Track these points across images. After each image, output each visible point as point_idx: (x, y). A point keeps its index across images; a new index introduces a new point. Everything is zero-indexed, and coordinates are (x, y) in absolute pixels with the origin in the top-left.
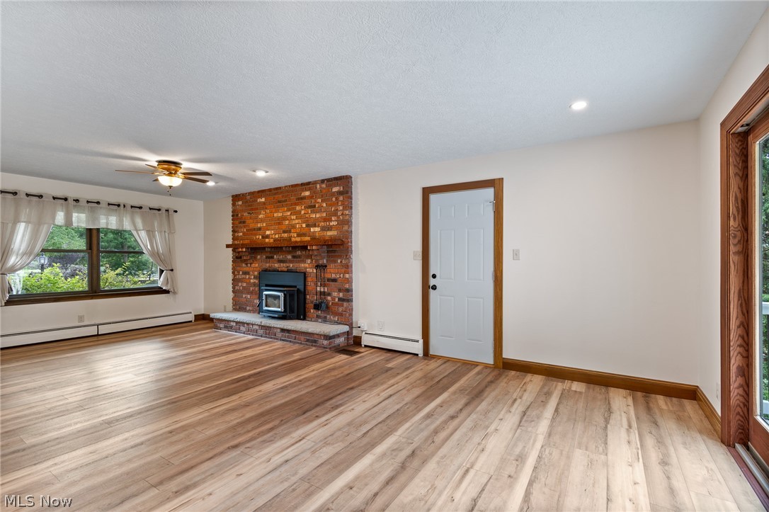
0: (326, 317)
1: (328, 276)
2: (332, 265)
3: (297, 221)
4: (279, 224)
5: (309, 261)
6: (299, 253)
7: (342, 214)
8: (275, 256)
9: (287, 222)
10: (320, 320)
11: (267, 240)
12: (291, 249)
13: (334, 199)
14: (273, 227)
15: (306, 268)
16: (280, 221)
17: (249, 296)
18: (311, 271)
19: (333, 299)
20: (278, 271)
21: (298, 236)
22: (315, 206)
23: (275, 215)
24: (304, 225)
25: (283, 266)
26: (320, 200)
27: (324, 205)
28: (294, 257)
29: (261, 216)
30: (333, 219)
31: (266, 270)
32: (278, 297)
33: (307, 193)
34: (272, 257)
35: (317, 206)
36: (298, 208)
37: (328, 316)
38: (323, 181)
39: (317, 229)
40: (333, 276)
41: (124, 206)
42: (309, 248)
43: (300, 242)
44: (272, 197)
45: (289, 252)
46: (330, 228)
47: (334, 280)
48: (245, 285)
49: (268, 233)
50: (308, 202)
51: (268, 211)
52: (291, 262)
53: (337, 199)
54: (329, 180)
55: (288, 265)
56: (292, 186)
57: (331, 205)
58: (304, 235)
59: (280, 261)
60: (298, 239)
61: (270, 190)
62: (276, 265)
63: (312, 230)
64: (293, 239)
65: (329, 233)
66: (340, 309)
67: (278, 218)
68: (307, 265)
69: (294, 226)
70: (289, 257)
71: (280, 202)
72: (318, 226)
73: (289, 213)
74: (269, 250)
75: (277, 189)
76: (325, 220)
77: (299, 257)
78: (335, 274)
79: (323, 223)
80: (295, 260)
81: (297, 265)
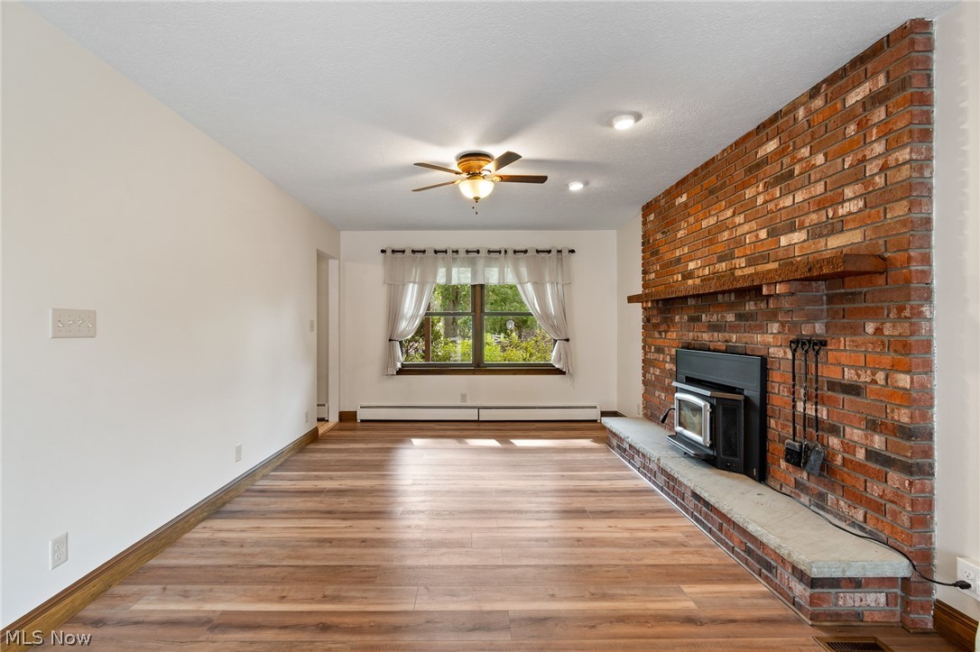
0: (822, 497)
1: (829, 372)
2: (845, 342)
3: (746, 228)
4: (712, 242)
6: (751, 306)
7: (884, 168)
8: (704, 316)
9: (726, 235)
10: (805, 499)
11: (690, 282)
12: (733, 298)
13: (851, 129)
14: (699, 254)
15: (768, 346)
16: (712, 236)
17: (663, 396)
18: (781, 354)
19: (849, 447)
20: (709, 349)
21: (749, 265)
22: (791, 174)
24: (763, 234)
25: (717, 339)
26: (805, 152)
27: (820, 159)
28: (739, 317)
29: (681, 234)
30: (849, 192)
31: (688, 346)
32: (697, 410)
33: (772, 146)
34: (698, 319)
35: (796, 172)
36: (749, 193)
37: (832, 497)
38: (814, 92)
39: (798, 237)
40: (849, 375)
41: (506, 251)
42: (765, 291)
43: (754, 278)
44: (700, 187)
45: (730, 306)
46: (837, 226)
47: (853, 389)
48: (658, 372)
49: (692, 266)
50: (773, 169)
51: (691, 219)
52: (733, 329)
54: (830, 81)
55: (727, 335)
56: (737, 144)
58: (766, 258)
59: (714, 328)
60: (751, 270)
61: (695, 173)
62: (706, 336)
63: (784, 241)
64: (738, 273)
65: (835, 242)
66: (875, 490)
68: (770, 339)
69: (738, 242)
70: (730, 317)
71: (711, 192)
72: (802, 228)
73: (729, 213)
74: (693, 301)
75: (707, 164)
76: (821, 204)
77: (751, 316)
78: (851, 367)
79: (814, 217)
80: (742, 323)
81: (746, 337)
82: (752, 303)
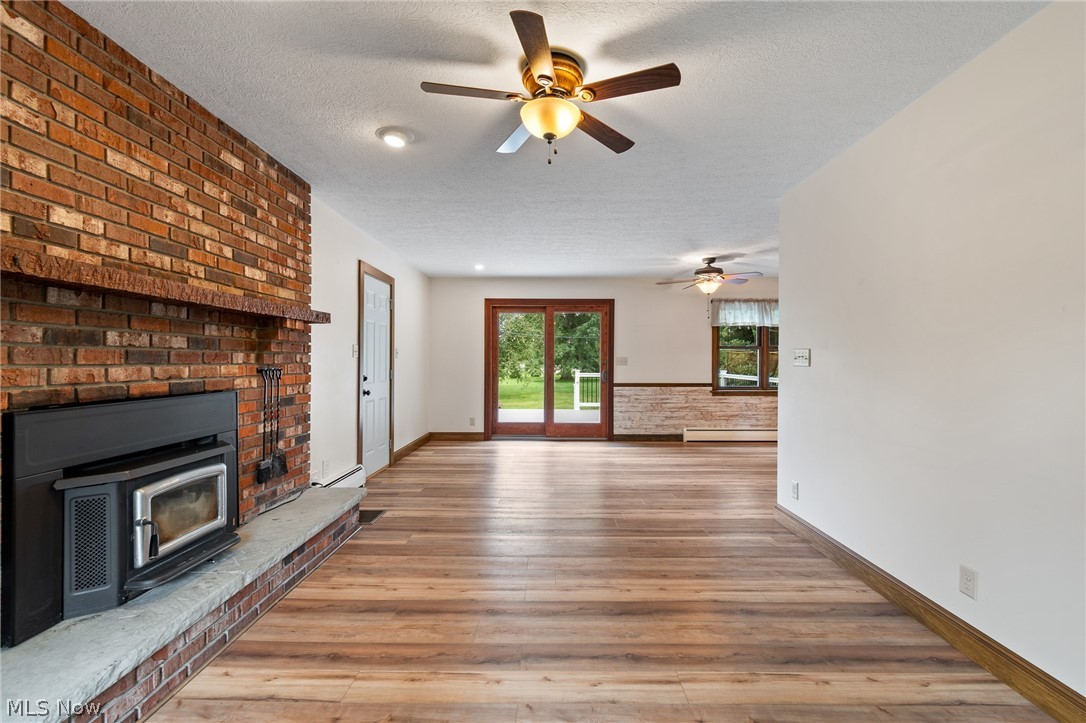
0: (275, 493)
1: (281, 392)
3: (206, 230)
4: (134, 206)
5: (240, 357)
6: (211, 331)
7: (303, 260)
8: (112, 337)
9: (170, 217)
10: (263, 508)
12: (184, 314)
13: (290, 219)
14: (98, 206)
15: (235, 377)
16: (139, 198)
18: (246, 384)
19: (288, 443)
20: (129, 399)
21: (211, 276)
22: (254, 214)
23: (113, 158)
24: (228, 252)
25: (146, 377)
26: (264, 203)
27: (274, 221)
28: (194, 343)
30: (290, 262)
32: (212, 480)
33: (237, 164)
35: (259, 215)
36: (209, 189)
37: (279, 487)
38: (271, 162)
39: (258, 275)
40: (289, 391)
42: (288, 325)
43: (215, 296)
45: (176, 326)
46: (282, 282)
47: (290, 401)
49: (63, 217)
51: (66, 115)
52: (184, 358)
53: (295, 223)
54: (282, 169)
55: (172, 370)
57: (287, 231)
58: (229, 280)
59: (129, 356)
62: (119, 373)
63: (249, 272)
64: (194, 283)
65: (283, 293)
66: (299, 461)
67: (131, 184)
68: (235, 370)
69: (196, 242)
70: (179, 342)
72: (261, 269)
73: (179, 188)
74: (72, 300)
76: (276, 259)
77: (209, 343)
78: (291, 385)
79: (270, 264)
80: (200, 352)
81: (203, 370)
82: (214, 327)
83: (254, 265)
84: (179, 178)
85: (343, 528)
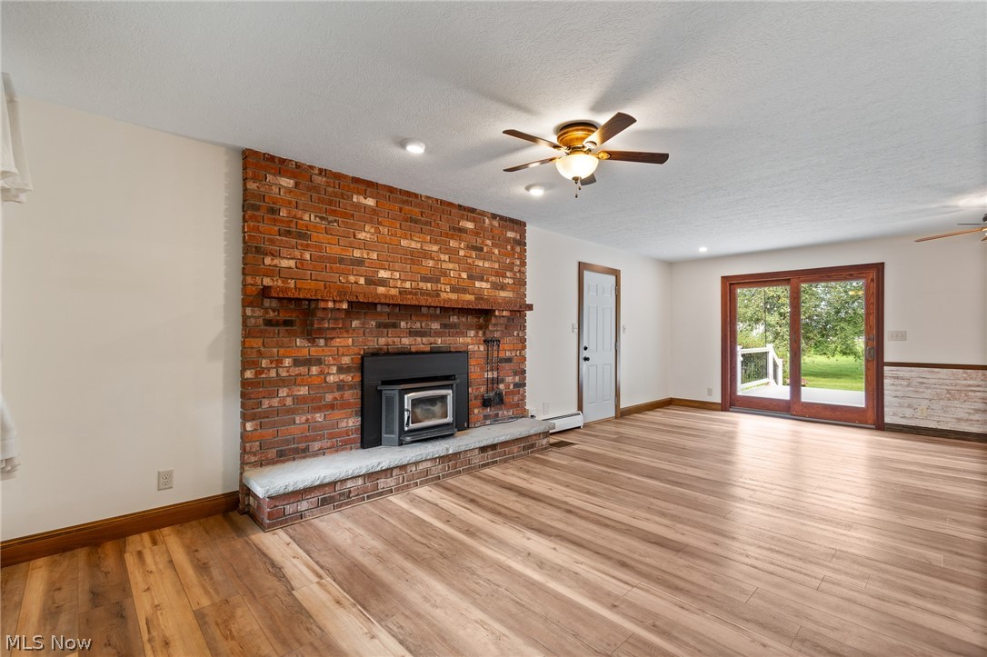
0: (497, 415)
1: (502, 355)
2: (507, 340)
3: (451, 266)
4: (413, 262)
5: (472, 333)
6: (454, 319)
7: (519, 271)
8: (403, 324)
9: (431, 263)
10: (488, 422)
11: (381, 290)
12: (438, 311)
13: (509, 247)
14: (397, 266)
15: (468, 344)
16: (415, 257)
17: (319, 417)
18: (476, 348)
19: (507, 386)
20: (411, 353)
21: (454, 290)
22: (482, 250)
23: (404, 243)
24: (464, 275)
25: (421, 344)
26: (489, 242)
27: (496, 251)
28: (444, 326)
29: (362, 235)
30: (508, 274)
31: (376, 354)
32: (443, 398)
33: (470, 225)
34: (395, 326)
35: (485, 250)
36: (453, 243)
37: (500, 412)
38: (494, 216)
39: (484, 285)
40: (508, 354)
43: (457, 301)
44: (397, 206)
45: (434, 318)
46: (503, 287)
47: (509, 360)
48: (303, 391)
49: (383, 274)
50: (473, 240)
51: (385, 230)
52: (438, 334)
53: (513, 249)
54: (502, 218)
55: (432, 340)
56: (442, 202)
57: (507, 255)
58: (464, 291)
59: (412, 333)
60: (454, 296)
61: (391, 190)
62: (406, 341)
63: (478, 284)
64: (443, 295)
65: (503, 294)
66: (516, 398)
67: (412, 252)
68: (469, 340)
69: (445, 273)
70: (435, 326)
71: (411, 220)
72: (487, 281)
73: (435, 248)
74: (387, 309)
75: (408, 194)
76: (498, 274)
77: (454, 326)
78: (510, 350)
79: (493, 278)
80: (447, 330)
81: (449, 340)
82: (455, 317)
83: (482, 279)
84: (436, 242)
85: (532, 446)
